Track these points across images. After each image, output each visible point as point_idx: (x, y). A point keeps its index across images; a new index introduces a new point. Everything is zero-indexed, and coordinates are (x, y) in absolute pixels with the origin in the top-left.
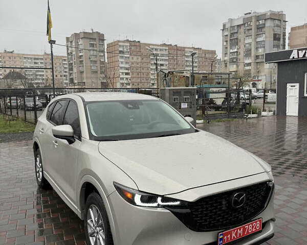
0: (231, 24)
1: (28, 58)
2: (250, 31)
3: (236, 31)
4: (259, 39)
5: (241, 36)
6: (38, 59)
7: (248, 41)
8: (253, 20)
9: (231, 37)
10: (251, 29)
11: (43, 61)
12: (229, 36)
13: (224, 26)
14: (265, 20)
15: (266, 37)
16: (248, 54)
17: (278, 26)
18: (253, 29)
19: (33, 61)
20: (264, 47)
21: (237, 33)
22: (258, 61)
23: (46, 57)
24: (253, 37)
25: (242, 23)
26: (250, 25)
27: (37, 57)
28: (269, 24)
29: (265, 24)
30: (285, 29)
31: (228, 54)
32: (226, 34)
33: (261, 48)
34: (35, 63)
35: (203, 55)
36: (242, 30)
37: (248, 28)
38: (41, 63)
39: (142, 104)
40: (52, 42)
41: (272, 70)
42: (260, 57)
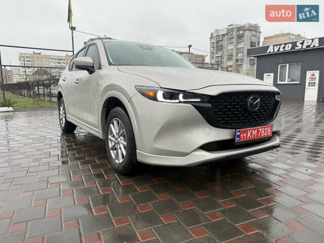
0: (217, 33)
1: (53, 59)
2: (232, 40)
3: (221, 39)
4: (239, 46)
5: (225, 43)
6: (61, 60)
7: (230, 47)
8: (235, 31)
9: (217, 44)
10: (233, 38)
11: (64, 61)
12: (215, 43)
13: (212, 35)
14: (244, 30)
15: (244, 45)
16: (230, 57)
17: (254, 36)
18: (235, 38)
19: (57, 61)
20: (243, 53)
21: (222, 41)
22: (238, 63)
23: (67, 58)
24: (234, 44)
25: (226, 33)
26: (232, 35)
27: (60, 58)
28: (247, 34)
29: (244, 34)
30: (259, 38)
31: (215, 57)
32: (213, 42)
33: (240, 53)
34: (59, 63)
35: (195, 58)
36: (226, 38)
37: (231, 37)
38: (64, 63)
39: (155, 48)
40: (73, 29)
41: (249, 71)
42: (240, 61)
